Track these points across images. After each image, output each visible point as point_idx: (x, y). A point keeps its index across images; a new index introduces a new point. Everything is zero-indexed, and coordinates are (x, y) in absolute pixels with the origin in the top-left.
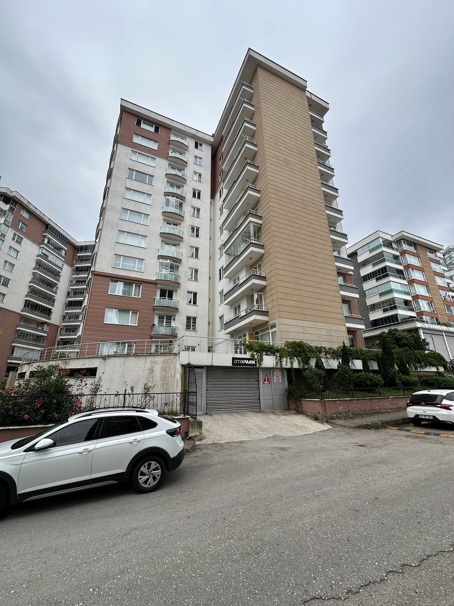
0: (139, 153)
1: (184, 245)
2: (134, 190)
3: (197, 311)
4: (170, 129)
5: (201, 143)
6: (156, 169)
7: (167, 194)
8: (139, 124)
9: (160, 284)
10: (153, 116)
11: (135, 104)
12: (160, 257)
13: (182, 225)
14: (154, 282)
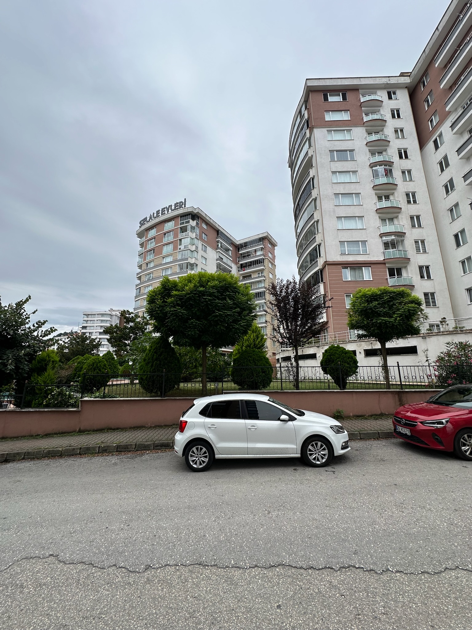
0: (334, 131)
1: (403, 216)
2: (339, 172)
3: (434, 285)
4: (358, 90)
5: (394, 90)
6: (354, 141)
7: (372, 165)
8: (326, 99)
9: (389, 263)
10: (339, 83)
11: (319, 79)
12: (382, 235)
13: (396, 194)
14: (383, 262)
